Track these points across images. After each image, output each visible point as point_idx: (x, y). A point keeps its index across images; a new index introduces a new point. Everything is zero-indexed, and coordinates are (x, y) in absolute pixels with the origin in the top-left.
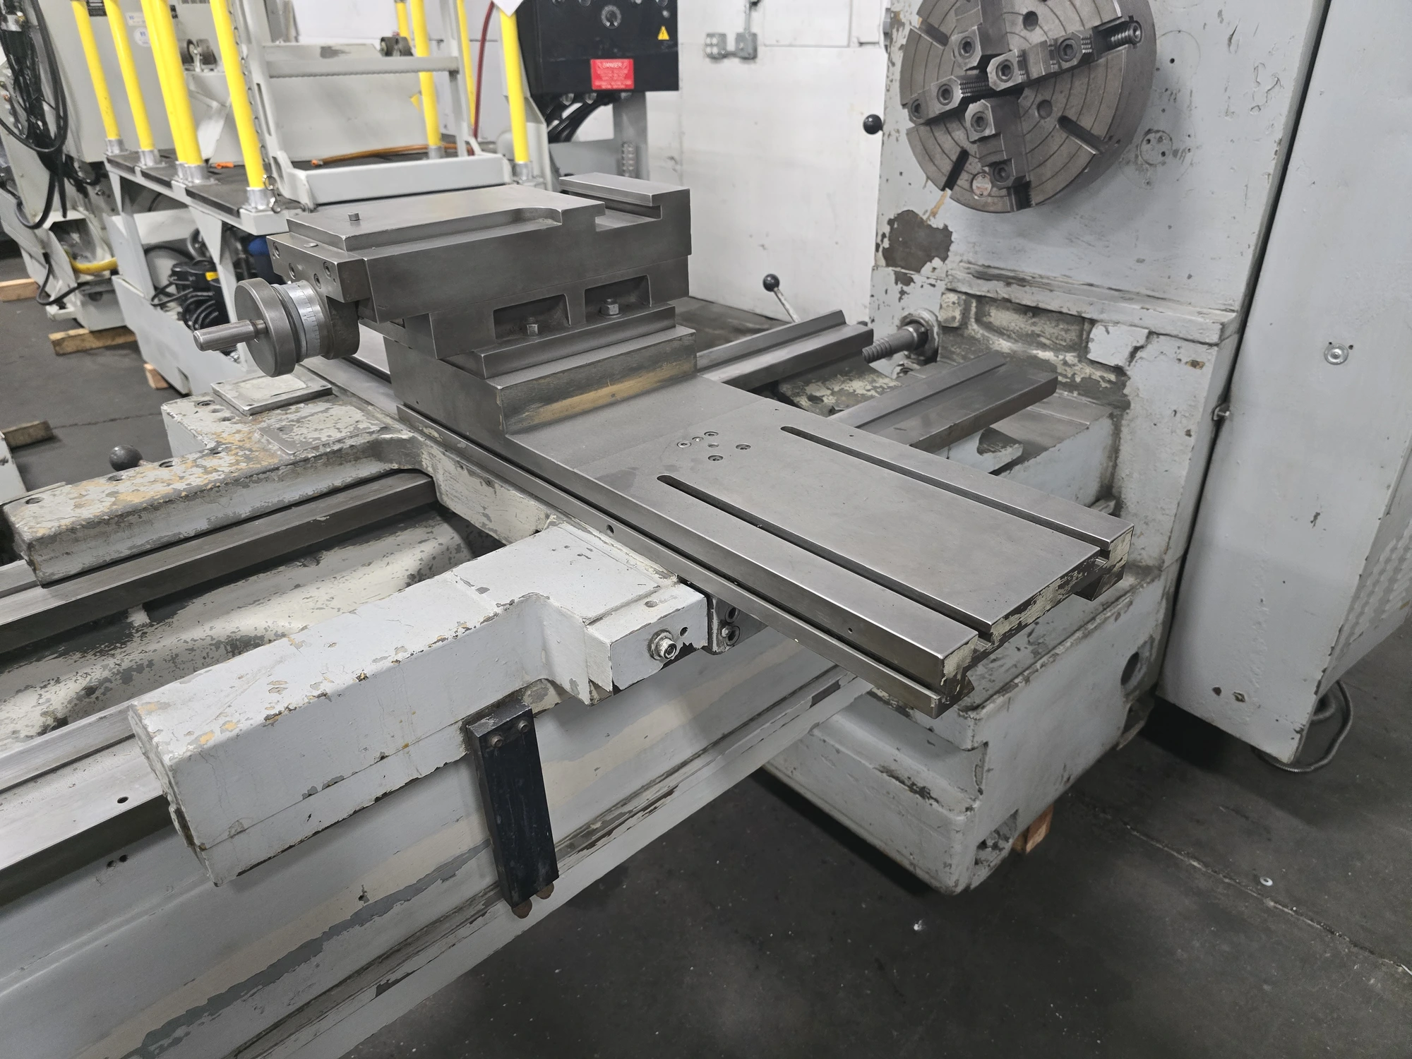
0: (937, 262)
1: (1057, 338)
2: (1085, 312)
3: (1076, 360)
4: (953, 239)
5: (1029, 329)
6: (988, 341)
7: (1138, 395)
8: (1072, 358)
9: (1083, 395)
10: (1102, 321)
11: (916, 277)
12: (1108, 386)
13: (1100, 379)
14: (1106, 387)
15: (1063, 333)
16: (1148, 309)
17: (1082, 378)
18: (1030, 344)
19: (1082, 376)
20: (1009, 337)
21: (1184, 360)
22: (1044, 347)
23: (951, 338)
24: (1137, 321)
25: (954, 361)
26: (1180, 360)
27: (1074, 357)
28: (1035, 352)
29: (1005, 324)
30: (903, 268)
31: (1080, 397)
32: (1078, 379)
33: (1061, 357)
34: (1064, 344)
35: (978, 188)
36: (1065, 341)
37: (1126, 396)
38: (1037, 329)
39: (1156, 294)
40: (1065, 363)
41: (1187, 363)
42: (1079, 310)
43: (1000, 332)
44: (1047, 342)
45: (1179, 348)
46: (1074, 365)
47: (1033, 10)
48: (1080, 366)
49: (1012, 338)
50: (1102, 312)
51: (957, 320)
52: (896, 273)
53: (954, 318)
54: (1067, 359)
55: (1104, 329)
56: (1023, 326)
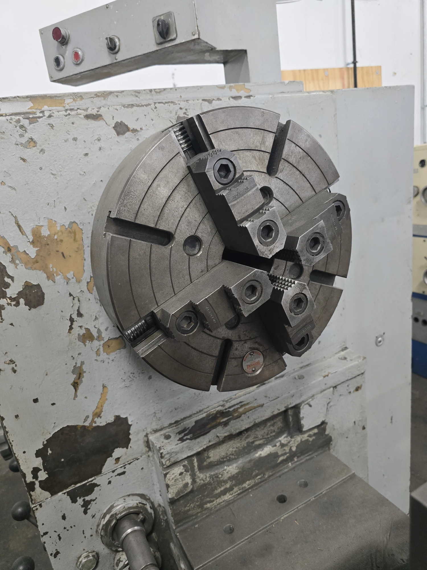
0: (118, 452)
1: (267, 434)
2: (290, 404)
3: (289, 438)
4: (130, 423)
5: (244, 443)
6: (218, 477)
7: (334, 429)
8: (286, 439)
9: (300, 456)
10: (303, 402)
11: (97, 480)
12: (314, 438)
13: (308, 438)
14: (313, 440)
15: (272, 428)
16: (327, 376)
17: (297, 447)
18: (249, 453)
19: (296, 445)
20: (229, 460)
21: (352, 391)
22: (260, 447)
23: (181, 502)
24: (323, 387)
25: (192, 515)
26: (350, 392)
27: (286, 437)
28: (257, 455)
29: (223, 454)
30: (76, 483)
31: (300, 458)
32: (294, 449)
33: (278, 444)
34: (274, 434)
35: (248, 366)
36: (274, 431)
37: (328, 435)
38: (250, 440)
39: (305, 364)
40: (282, 445)
41: (353, 392)
42: (286, 405)
43: (221, 462)
44: (261, 442)
45: (348, 386)
46: (289, 442)
47: (266, 185)
48: (293, 440)
49: (233, 459)
50: (301, 396)
51: (190, 485)
52: (69, 493)
53: (186, 485)
54: (283, 442)
55: (307, 406)
56: (239, 445)
